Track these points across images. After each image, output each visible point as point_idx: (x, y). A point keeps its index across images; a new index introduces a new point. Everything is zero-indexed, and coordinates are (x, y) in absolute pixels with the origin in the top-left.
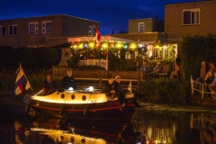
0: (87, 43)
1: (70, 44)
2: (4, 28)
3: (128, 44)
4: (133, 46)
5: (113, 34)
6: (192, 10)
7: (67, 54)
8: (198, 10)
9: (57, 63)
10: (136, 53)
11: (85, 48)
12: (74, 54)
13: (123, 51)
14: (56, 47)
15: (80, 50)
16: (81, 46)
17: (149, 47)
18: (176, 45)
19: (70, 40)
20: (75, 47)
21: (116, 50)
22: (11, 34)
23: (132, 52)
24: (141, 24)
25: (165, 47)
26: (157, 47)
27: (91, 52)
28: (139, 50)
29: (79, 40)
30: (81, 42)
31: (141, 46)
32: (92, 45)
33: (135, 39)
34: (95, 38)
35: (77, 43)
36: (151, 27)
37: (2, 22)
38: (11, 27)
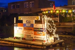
0: (50, 11)
1: (42, 11)
2: (14, 6)
3: (68, 11)
4: (70, 11)
5: (61, 6)
10: (72, 15)
11: (49, 13)
13: (66, 14)
14: (36, 13)
15: (47, 14)
16: (47, 12)
19: (42, 10)
20: (44, 12)
21: (63, 13)
22: (17, 8)
23: (70, 14)
24: (73, 1)
27: (51, 15)
28: (73, 13)
29: (46, 9)
30: (47, 11)
31: (73, 11)
32: (52, 12)
34: (53, 9)
37: (13, 3)
38: (17, 5)
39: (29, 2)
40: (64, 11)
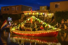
2: (5, 9)
4: (41, 14)
6: (58, 4)
7: (23, 16)
8: (59, 4)
9: (20, 18)
10: (42, 16)
11: (28, 14)
12: (25, 16)
14: (20, 14)
15: (27, 15)
16: (27, 14)
17: (45, 14)
18: (53, 14)
19: (24, 12)
20: (25, 14)
22: (7, 10)
23: (41, 15)
24: (43, 7)
25: (50, 14)
26: (48, 14)
27: (30, 15)
28: (43, 15)
29: (26, 12)
31: (43, 14)
33: (42, 12)
34: (31, 12)
35: (26, 13)
36: (46, 9)
37: (5, 7)
38: (7, 8)
39: (15, 6)
40: (37, 14)
